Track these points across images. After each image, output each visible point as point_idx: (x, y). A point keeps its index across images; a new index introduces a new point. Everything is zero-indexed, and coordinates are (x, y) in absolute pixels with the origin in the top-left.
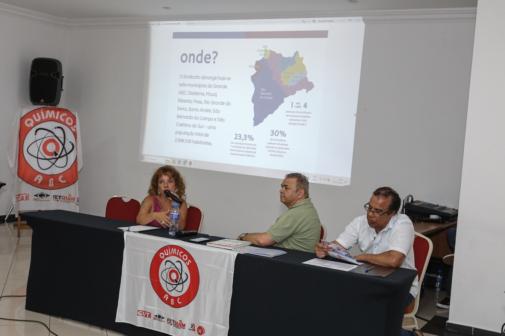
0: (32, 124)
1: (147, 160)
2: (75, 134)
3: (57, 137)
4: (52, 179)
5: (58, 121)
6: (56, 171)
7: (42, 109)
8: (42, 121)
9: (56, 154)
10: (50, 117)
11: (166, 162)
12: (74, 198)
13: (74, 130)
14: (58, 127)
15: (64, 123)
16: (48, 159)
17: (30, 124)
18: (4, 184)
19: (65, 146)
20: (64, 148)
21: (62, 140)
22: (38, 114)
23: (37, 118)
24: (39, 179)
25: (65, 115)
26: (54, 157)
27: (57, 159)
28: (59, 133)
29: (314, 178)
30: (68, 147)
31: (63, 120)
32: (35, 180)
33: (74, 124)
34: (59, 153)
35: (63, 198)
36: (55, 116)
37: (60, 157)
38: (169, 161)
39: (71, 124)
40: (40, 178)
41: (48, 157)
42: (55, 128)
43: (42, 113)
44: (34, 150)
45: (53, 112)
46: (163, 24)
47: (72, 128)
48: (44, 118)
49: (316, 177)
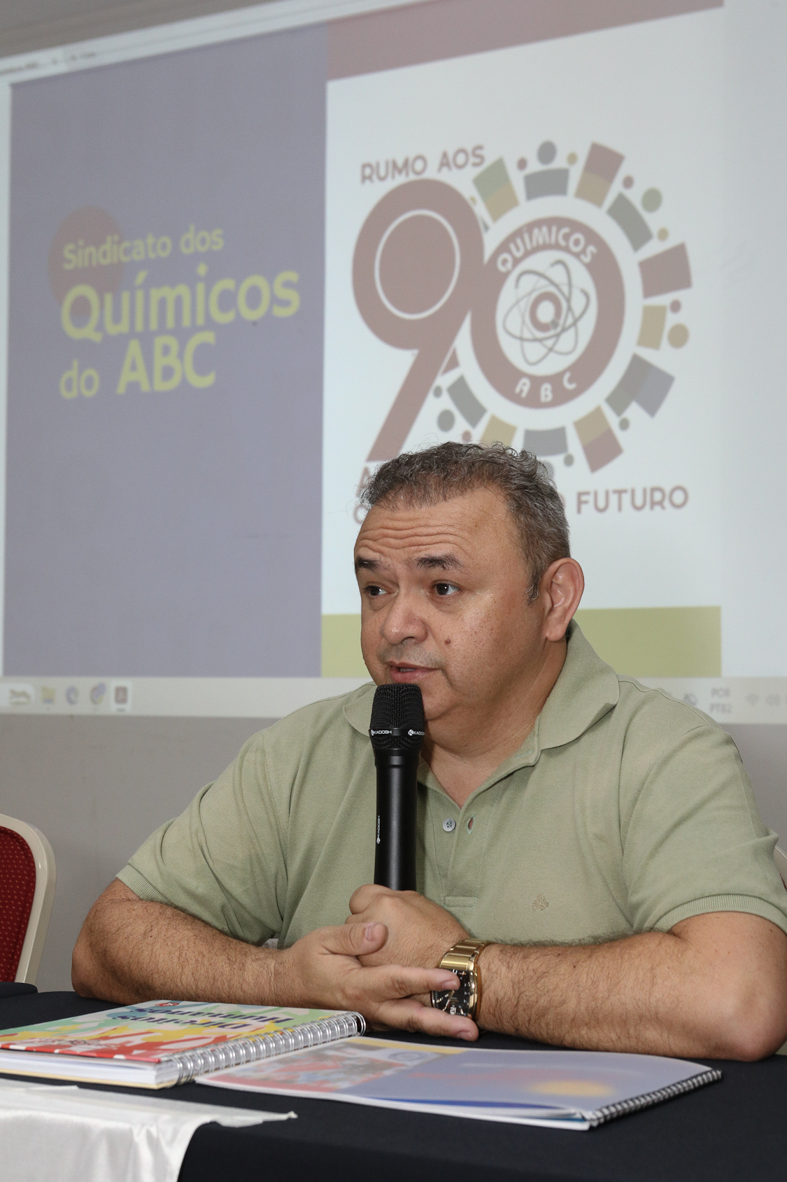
11: (15, 700)
29: (717, 700)
38: (24, 694)
49: (727, 693)
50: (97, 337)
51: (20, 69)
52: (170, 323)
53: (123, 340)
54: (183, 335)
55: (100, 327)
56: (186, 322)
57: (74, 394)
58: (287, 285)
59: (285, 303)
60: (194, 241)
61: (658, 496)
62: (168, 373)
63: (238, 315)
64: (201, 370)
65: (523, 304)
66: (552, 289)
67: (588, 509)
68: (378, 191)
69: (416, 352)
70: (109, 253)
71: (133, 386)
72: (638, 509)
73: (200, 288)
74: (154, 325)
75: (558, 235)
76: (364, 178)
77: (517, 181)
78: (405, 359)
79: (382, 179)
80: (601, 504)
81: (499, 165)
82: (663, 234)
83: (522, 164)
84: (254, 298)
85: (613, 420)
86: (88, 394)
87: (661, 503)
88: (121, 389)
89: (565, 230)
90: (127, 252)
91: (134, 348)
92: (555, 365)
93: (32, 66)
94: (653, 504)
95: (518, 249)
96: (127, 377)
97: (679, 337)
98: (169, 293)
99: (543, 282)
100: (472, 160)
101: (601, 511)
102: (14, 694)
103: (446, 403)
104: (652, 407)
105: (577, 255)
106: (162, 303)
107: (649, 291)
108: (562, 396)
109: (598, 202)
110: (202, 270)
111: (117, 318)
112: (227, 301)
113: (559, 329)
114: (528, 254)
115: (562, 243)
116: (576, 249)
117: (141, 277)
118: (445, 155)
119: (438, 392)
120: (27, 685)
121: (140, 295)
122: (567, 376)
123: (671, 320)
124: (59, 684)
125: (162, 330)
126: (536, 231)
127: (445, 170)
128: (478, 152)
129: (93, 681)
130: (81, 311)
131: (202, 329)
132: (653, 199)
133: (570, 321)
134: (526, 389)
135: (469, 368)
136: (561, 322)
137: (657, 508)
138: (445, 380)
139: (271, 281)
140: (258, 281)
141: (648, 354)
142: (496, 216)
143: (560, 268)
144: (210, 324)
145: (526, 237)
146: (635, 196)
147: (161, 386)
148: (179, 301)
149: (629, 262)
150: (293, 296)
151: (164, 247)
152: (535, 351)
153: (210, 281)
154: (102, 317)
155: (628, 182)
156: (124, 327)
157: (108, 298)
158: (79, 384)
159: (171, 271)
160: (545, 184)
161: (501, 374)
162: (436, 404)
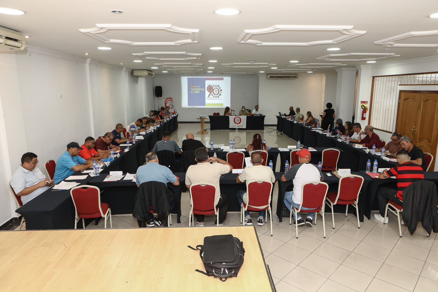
0: (167, 102)
1: (183, 107)
21: (172, 105)
31: (171, 100)
34: (172, 108)
43: (168, 99)
46: (184, 77)
53: (194, 91)
54: (198, 91)
60: (198, 86)
61: (220, 99)
66: (216, 90)
68: (208, 85)
69: (210, 92)
70: (194, 86)
74: (196, 90)
77: (215, 86)
84: (202, 89)
88: (194, 93)
89: (217, 88)
93: (190, 77)
97: (222, 93)
102: (189, 107)
104: (220, 96)
108: (217, 95)
112: (200, 89)
117: (195, 88)
118: (211, 84)
124: (191, 106)
128: (213, 84)
129: (193, 106)
130: (192, 89)
132: (221, 87)
136: (216, 92)
138: (211, 94)
147: (196, 93)
149: (220, 90)
150: (204, 89)
155: (219, 86)
158: (192, 92)
159: (197, 88)
160: (216, 86)
161: (214, 94)
162: (211, 95)
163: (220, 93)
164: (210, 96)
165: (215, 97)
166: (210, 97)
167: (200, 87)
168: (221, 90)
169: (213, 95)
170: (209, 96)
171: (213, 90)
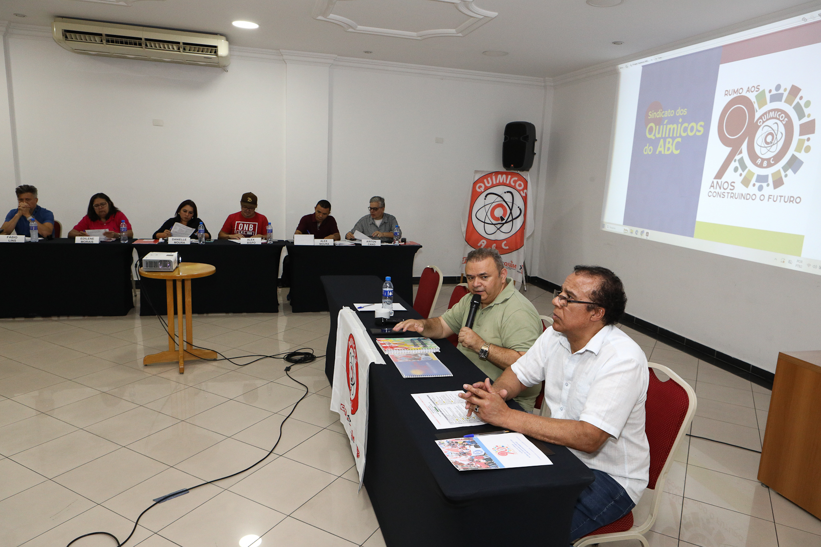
0: (482, 189)
1: (607, 228)
2: (525, 199)
3: (506, 202)
4: (495, 245)
5: (509, 185)
6: (500, 236)
7: (494, 174)
8: (493, 186)
9: (502, 219)
10: (501, 181)
12: (516, 265)
13: (524, 195)
14: (508, 192)
15: (514, 188)
16: (494, 224)
17: (481, 188)
18: (421, 247)
19: (512, 211)
20: (511, 213)
21: (510, 205)
22: (489, 179)
23: (488, 183)
24: (482, 244)
25: (516, 179)
26: (500, 222)
27: (503, 224)
28: (508, 197)
29: (798, 263)
30: (516, 212)
31: (513, 184)
32: (479, 245)
33: (526, 187)
34: (506, 219)
35: (506, 264)
36: (506, 181)
37: (506, 222)
38: (627, 230)
39: (521, 188)
40: (483, 242)
41: (494, 222)
42: (505, 193)
43: (494, 177)
44: (482, 215)
45: (504, 176)
46: (631, 65)
47: (521, 192)
48: (494, 183)
49: (801, 262)
50: (654, 138)
51: (644, 62)
52: (671, 135)
53: (659, 139)
54: (673, 138)
55: (655, 135)
56: (675, 135)
57: (646, 153)
58: (701, 126)
59: (699, 131)
60: (682, 112)
61: (792, 199)
62: (669, 149)
63: (687, 133)
64: (676, 149)
65: (763, 135)
66: (773, 132)
67: (771, 200)
68: (729, 98)
69: (731, 148)
70: (659, 114)
71: (660, 152)
72: (785, 202)
73: (680, 125)
74: (667, 136)
75: (777, 114)
76: (726, 94)
77: (768, 97)
78: (728, 150)
79: (730, 95)
80: (775, 200)
81: (764, 91)
82: (809, 116)
83: (770, 91)
84: (692, 130)
85: (783, 174)
86: (650, 153)
87: (792, 201)
88: (657, 153)
89: (780, 113)
90: (663, 114)
91: (662, 141)
92: (769, 155)
93: (646, 61)
94: (790, 201)
95: (765, 118)
96: (659, 149)
97: (808, 149)
98: (671, 126)
99: (770, 129)
100: (756, 89)
101: (775, 201)
102: (625, 230)
103: (737, 164)
104: (795, 172)
105: (781, 121)
106: (670, 129)
107: (801, 134)
108: (769, 165)
109: (791, 105)
110: (680, 120)
111: (659, 133)
112: (685, 130)
113: (772, 144)
114: (767, 120)
115: (778, 117)
116: (781, 119)
117: (666, 122)
118: (749, 88)
119: (735, 161)
120: (628, 228)
121: (665, 126)
122: (772, 159)
123: (806, 144)
124: (635, 229)
125: (669, 137)
126: (771, 113)
127: (748, 92)
128: (758, 87)
129: (642, 229)
130: (651, 129)
131: (678, 137)
132: (808, 104)
133: (776, 142)
134: (760, 162)
135: (745, 154)
136: (773, 142)
137: (791, 203)
138: (737, 157)
139: (697, 125)
140: (693, 124)
141: (797, 154)
142: (760, 107)
143: (776, 124)
144: (680, 136)
145: (768, 114)
146: (802, 103)
147: (667, 153)
148: (674, 128)
149: (797, 124)
150: (702, 129)
151: (672, 113)
152: (764, 150)
153: (682, 124)
154: (655, 132)
155: (801, 98)
156: (660, 136)
157: (658, 127)
158: (648, 150)
159: (673, 120)
160: (776, 98)
161: (753, 156)
162: (734, 164)
163: (798, 149)
164: (730, 175)
165: (753, 180)
166: (724, 179)
167: (685, 112)
168: (808, 128)
169: (743, 166)
170: (720, 175)
171: (753, 128)
